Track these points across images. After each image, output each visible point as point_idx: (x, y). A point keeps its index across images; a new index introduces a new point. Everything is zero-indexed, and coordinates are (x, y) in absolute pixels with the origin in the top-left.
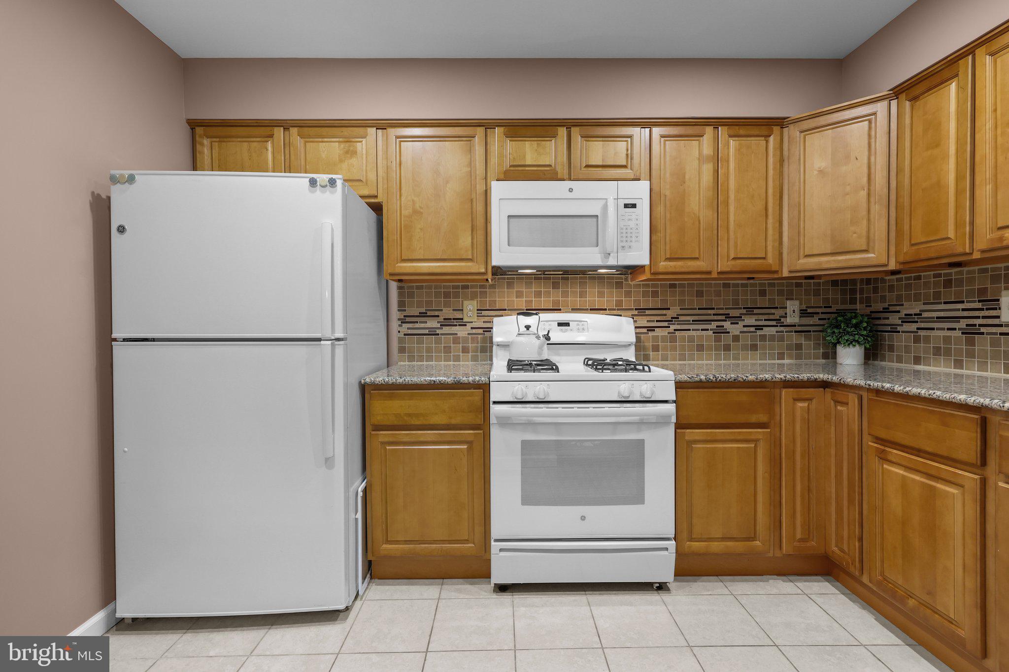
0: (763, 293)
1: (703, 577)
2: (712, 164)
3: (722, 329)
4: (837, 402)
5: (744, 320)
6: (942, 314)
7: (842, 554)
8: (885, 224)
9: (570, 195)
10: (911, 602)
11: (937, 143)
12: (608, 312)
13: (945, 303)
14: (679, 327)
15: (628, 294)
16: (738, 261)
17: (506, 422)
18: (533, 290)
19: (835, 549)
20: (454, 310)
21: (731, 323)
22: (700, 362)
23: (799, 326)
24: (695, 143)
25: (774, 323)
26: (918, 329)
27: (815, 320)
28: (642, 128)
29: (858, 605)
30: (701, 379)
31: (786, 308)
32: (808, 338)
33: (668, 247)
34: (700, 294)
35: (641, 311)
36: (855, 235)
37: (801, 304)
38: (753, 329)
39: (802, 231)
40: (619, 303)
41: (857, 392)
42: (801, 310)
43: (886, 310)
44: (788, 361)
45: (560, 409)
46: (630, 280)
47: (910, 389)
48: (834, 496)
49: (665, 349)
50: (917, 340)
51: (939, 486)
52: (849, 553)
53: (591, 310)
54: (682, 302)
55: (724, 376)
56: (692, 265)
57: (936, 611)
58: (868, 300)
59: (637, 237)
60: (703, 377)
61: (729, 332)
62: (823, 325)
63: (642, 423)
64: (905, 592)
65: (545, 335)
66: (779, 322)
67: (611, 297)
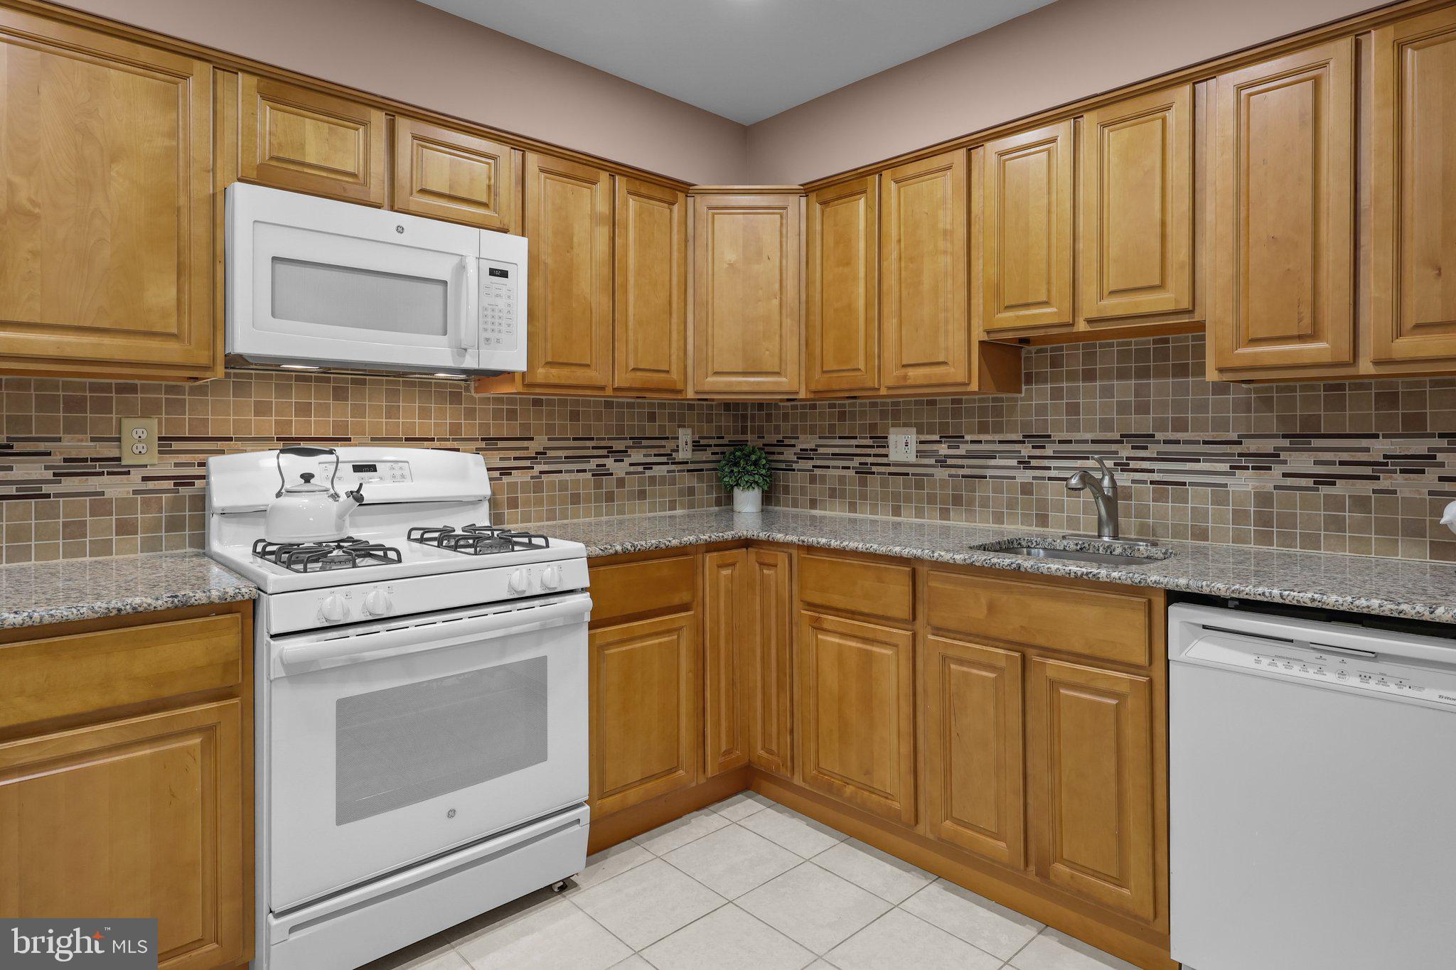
0: (652, 417)
1: (613, 848)
2: (608, 227)
3: (603, 470)
4: (762, 564)
5: (630, 456)
6: (837, 450)
7: (771, 756)
8: (797, 343)
9: (399, 238)
10: (849, 790)
11: (847, 261)
12: (437, 444)
13: (840, 438)
14: (546, 468)
15: (470, 414)
16: (639, 374)
17: (301, 672)
18: (294, 401)
19: (761, 752)
20: (93, 439)
21: (615, 461)
22: (575, 521)
23: (692, 462)
24: (586, 192)
25: (664, 459)
26: (814, 467)
27: (706, 455)
28: (512, 148)
29: (787, 814)
30: (616, 551)
31: (678, 438)
32: (701, 480)
33: (549, 346)
34: (575, 416)
35: (489, 443)
36: (767, 353)
37: (693, 433)
38: (640, 469)
39: (710, 338)
40: (455, 429)
41: (785, 550)
42: (694, 442)
43: (780, 443)
44: (681, 511)
45: (412, 629)
46: (473, 391)
47: (847, 543)
48: (759, 685)
49: (527, 503)
50: (813, 480)
51: (876, 649)
52: (778, 752)
53: (407, 439)
54: (550, 428)
55: (643, 543)
56: (580, 376)
57: (872, 791)
58: (761, 429)
59: (509, 325)
60: (619, 548)
61: (612, 474)
62: (719, 461)
63: (545, 631)
64: (841, 781)
65: (352, 492)
66: (670, 458)
67: (440, 418)
